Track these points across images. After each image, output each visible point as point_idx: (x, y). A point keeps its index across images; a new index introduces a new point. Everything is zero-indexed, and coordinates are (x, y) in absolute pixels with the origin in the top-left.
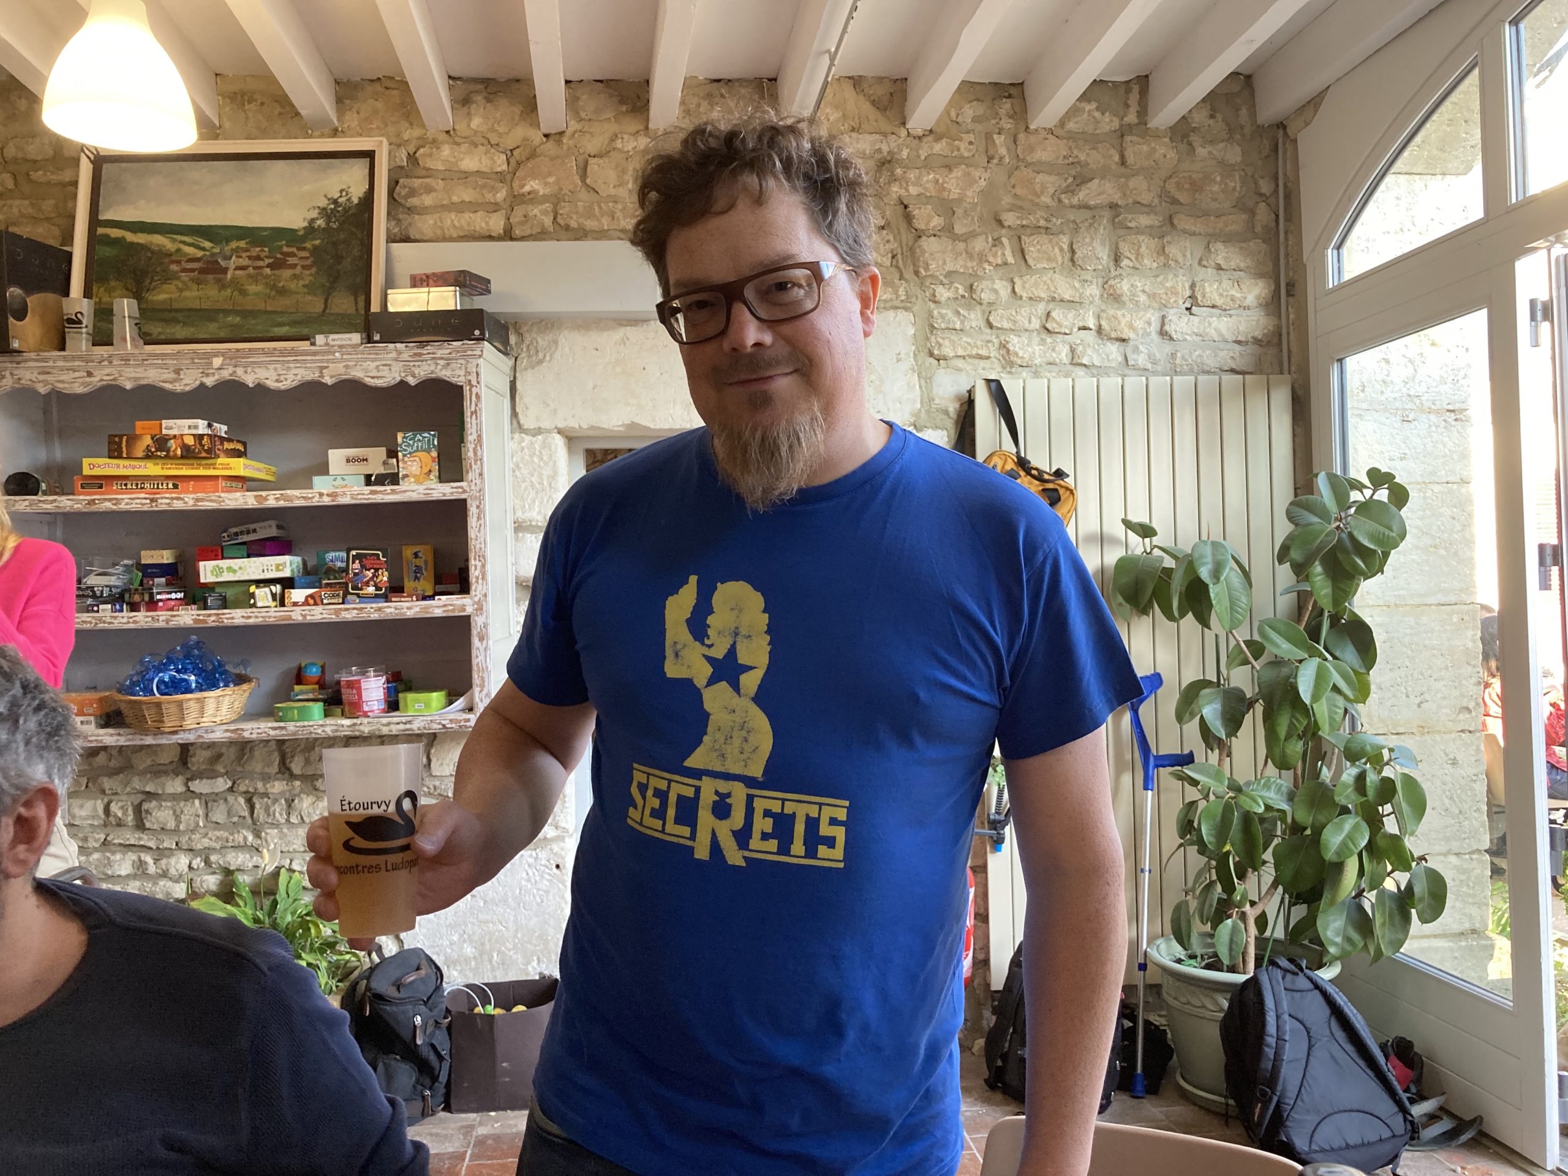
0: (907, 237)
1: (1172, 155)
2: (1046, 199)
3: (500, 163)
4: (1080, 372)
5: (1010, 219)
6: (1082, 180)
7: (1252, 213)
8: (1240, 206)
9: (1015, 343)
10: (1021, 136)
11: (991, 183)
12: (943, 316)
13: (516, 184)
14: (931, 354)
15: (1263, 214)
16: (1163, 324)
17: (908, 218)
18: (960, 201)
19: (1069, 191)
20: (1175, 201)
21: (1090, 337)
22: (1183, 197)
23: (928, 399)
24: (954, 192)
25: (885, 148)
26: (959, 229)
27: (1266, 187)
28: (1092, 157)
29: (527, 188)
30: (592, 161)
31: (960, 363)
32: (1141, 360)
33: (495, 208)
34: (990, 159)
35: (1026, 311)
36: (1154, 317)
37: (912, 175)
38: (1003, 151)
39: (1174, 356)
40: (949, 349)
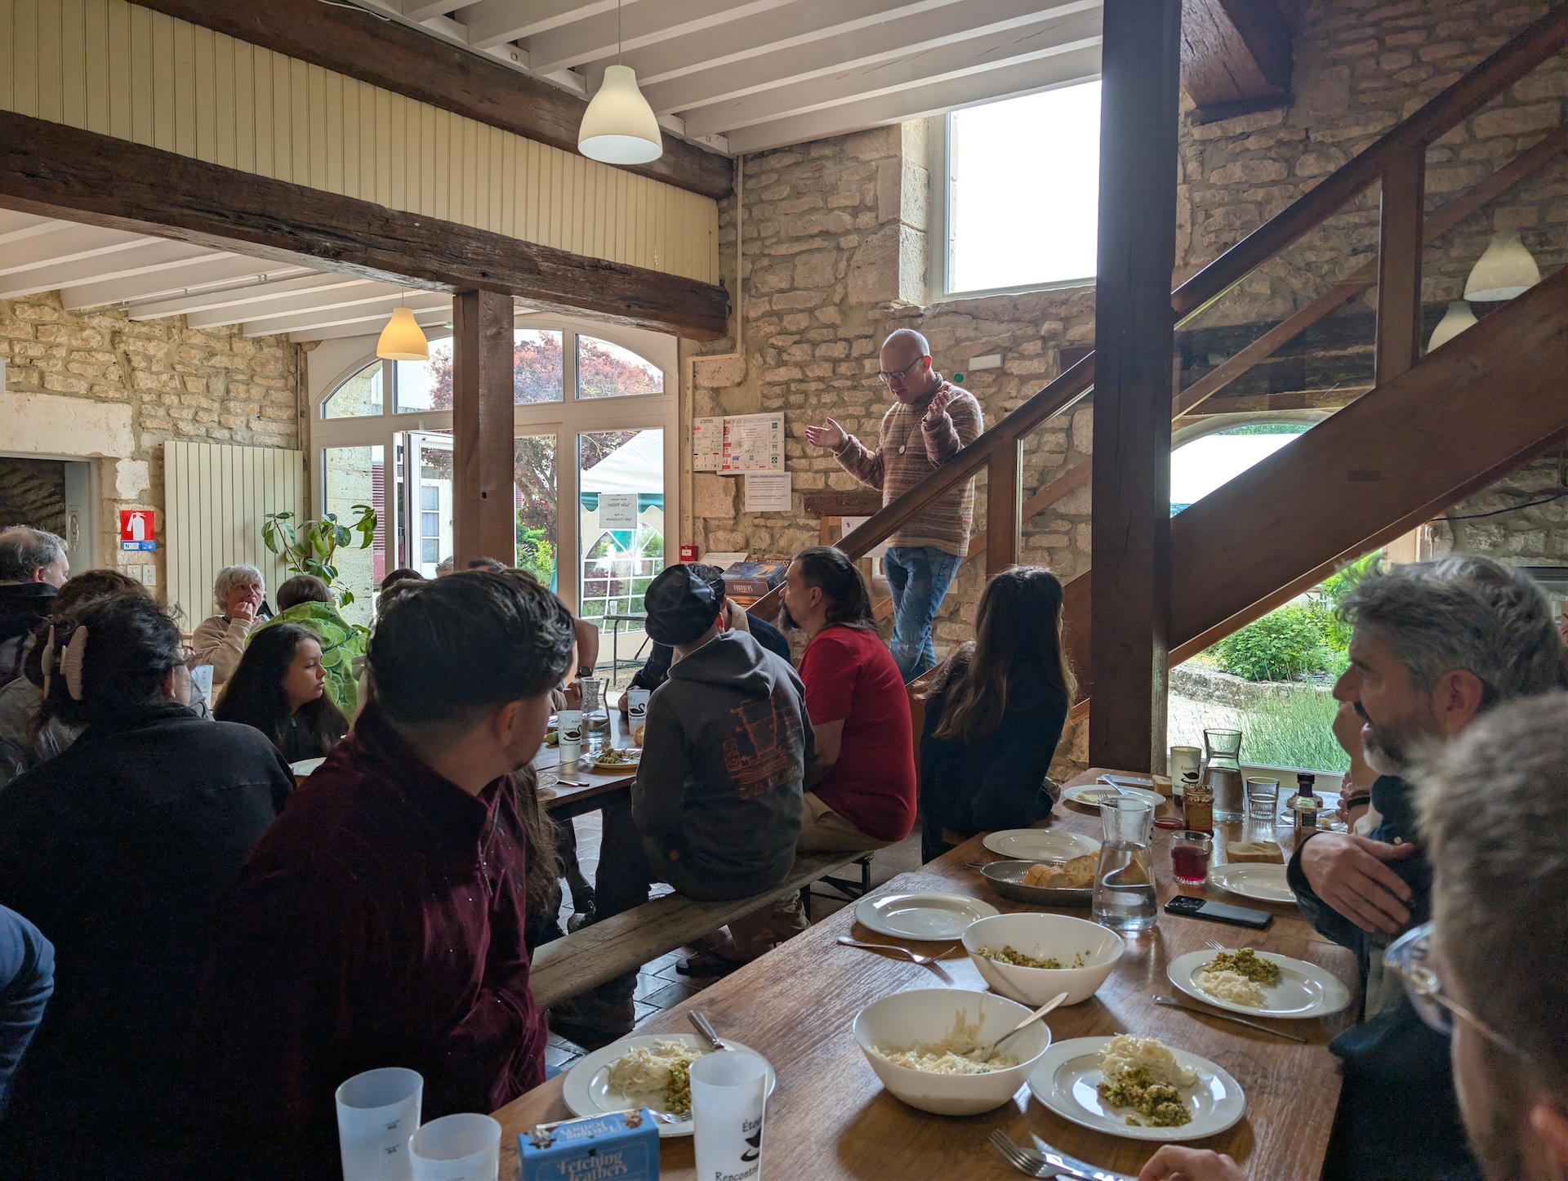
0: (127, 369)
1: (253, 349)
2: (196, 361)
4: (211, 441)
5: (179, 368)
6: (212, 354)
7: (287, 379)
8: (282, 376)
9: (181, 425)
10: (185, 330)
11: (169, 349)
12: (146, 409)
14: (140, 425)
15: (291, 381)
16: (248, 423)
17: (129, 361)
18: (154, 356)
19: (207, 359)
20: (253, 370)
21: (215, 425)
22: (258, 369)
23: (138, 446)
24: (152, 352)
25: (117, 326)
26: (154, 369)
27: (293, 369)
28: (218, 346)
31: (154, 431)
32: (239, 438)
34: (169, 339)
35: (186, 411)
36: (243, 419)
37: (131, 340)
38: (176, 337)
39: (252, 438)
40: (149, 424)
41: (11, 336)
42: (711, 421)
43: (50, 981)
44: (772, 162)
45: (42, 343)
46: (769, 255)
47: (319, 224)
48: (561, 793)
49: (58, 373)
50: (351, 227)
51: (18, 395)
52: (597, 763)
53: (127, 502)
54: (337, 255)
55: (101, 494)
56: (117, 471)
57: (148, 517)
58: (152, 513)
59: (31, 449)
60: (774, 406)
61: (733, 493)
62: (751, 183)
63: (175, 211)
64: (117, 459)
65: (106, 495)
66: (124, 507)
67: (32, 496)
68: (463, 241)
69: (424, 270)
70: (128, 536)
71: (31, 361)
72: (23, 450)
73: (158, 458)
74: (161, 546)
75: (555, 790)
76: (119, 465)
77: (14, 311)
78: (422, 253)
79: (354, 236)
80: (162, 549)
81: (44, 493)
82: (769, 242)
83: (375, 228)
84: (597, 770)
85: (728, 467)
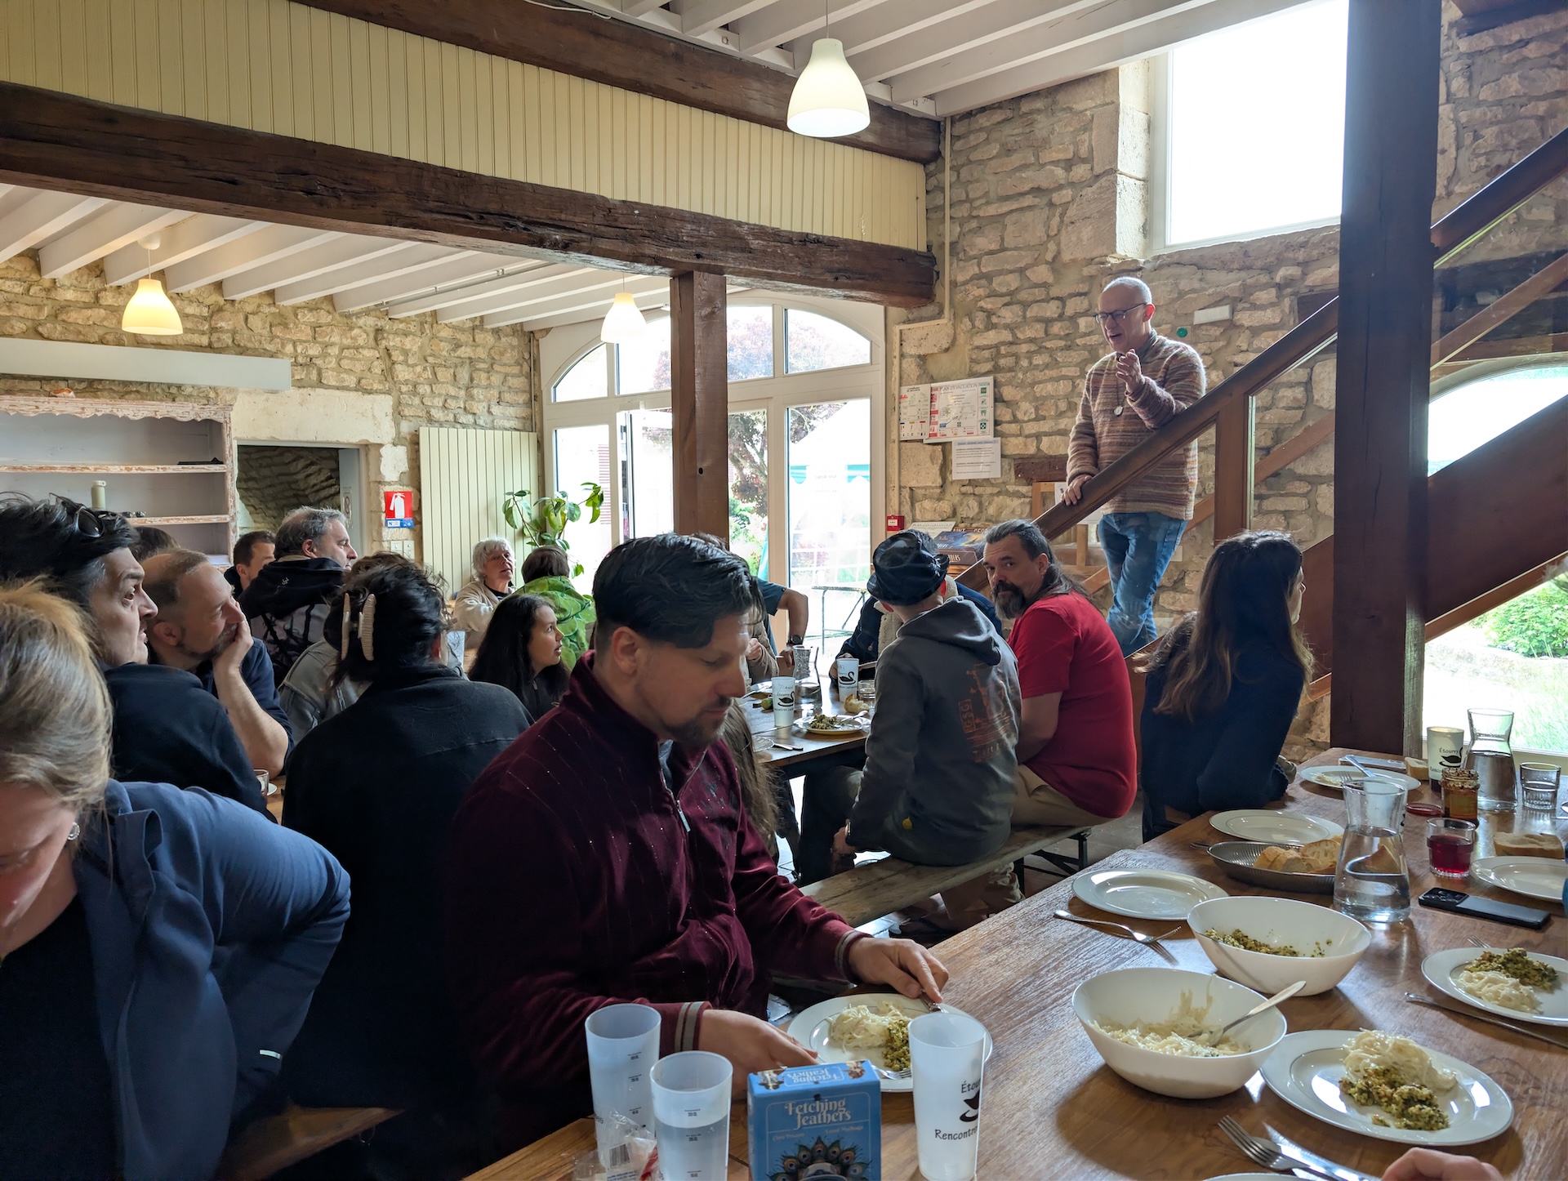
0: (388, 363)
1: (492, 339)
2: (444, 353)
3: (205, 312)
4: (458, 426)
5: (430, 359)
6: (458, 346)
7: (522, 366)
8: (518, 363)
9: (433, 412)
10: (435, 325)
11: (422, 343)
12: (404, 398)
13: (213, 323)
14: (399, 414)
15: (526, 368)
16: (489, 408)
17: (390, 356)
18: (410, 350)
19: (454, 350)
20: (493, 358)
21: (461, 411)
22: (497, 357)
23: (398, 432)
24: (408, 346)
25: (379, 324)
26: (410, 362)
27: (527, 356)
28: (463, 337)
29: (219, 325)
30: (250, 316)
31: (411, 419)
32: (481, 422)
33: (203, 333)
34: (422, 333)
35: (437, 399)
36: (485, 404)
37: (391, 337)
38: (428, 331)
39: (493, 421)
40: (406, 412)
41: (295, 338)
42: (918, 389)
43: (348, 906)
44: (980, 121)
45: (319, 343)
46: (977, 217)
47: (551, 219)
48: (778, 756)
49: (333, 369)
50: (577, 219)
51: (301, 390)
52: (810, 728)
53: (389, 484)
54: (565, 247)
55: (368, 477)
56: (381, 456)
57: (407, 497)
58: (410, 493)
59: (312, 438)
60: (983, 371)
61: (940, 462)
62: (959, 145)
63: (427, 216)
64: (381, 445)
65: (373, 478)
66: (388, 489)
67: (313, 481)
68: (678, 225)
69: (643, 255)
70: (391, 514)
71: (311, 359)
72: (305, 439)
73: (414, 443)
74: (418, 523)
75: (770, 753)
76: (383, 451)
77: (296, 315)
78: (640, 239)
79: (580, 228)
80: (418, 526)
81: (322, 477)
82: (978, 203)
83: (599, 219)
84: (810, 735)
85: (935, 435)
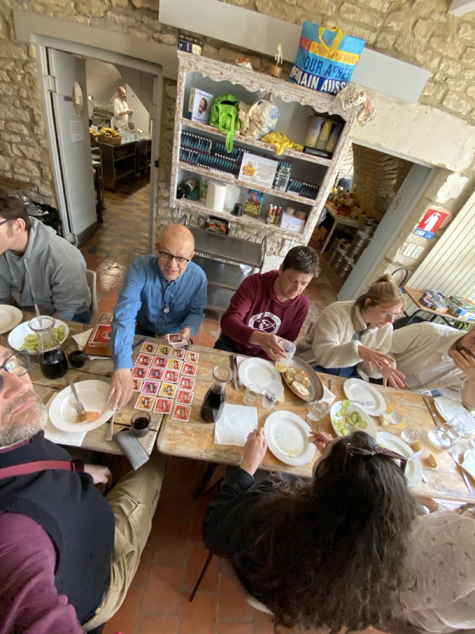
3: (385, 8)
23: (471, 167)
29: (390, 25)
33: (375, 30)
41: (445, 54)
51: (423, 106)
53: (437, 204)
55: (425, 193)
56: (446, 181)
58: (446, 216)
64: (451, 172)
65: (427, 195)
66: (433, 207)
71: (446, 78)
74: (437, 238)
76: (451, 178)
77: (459, 29)
